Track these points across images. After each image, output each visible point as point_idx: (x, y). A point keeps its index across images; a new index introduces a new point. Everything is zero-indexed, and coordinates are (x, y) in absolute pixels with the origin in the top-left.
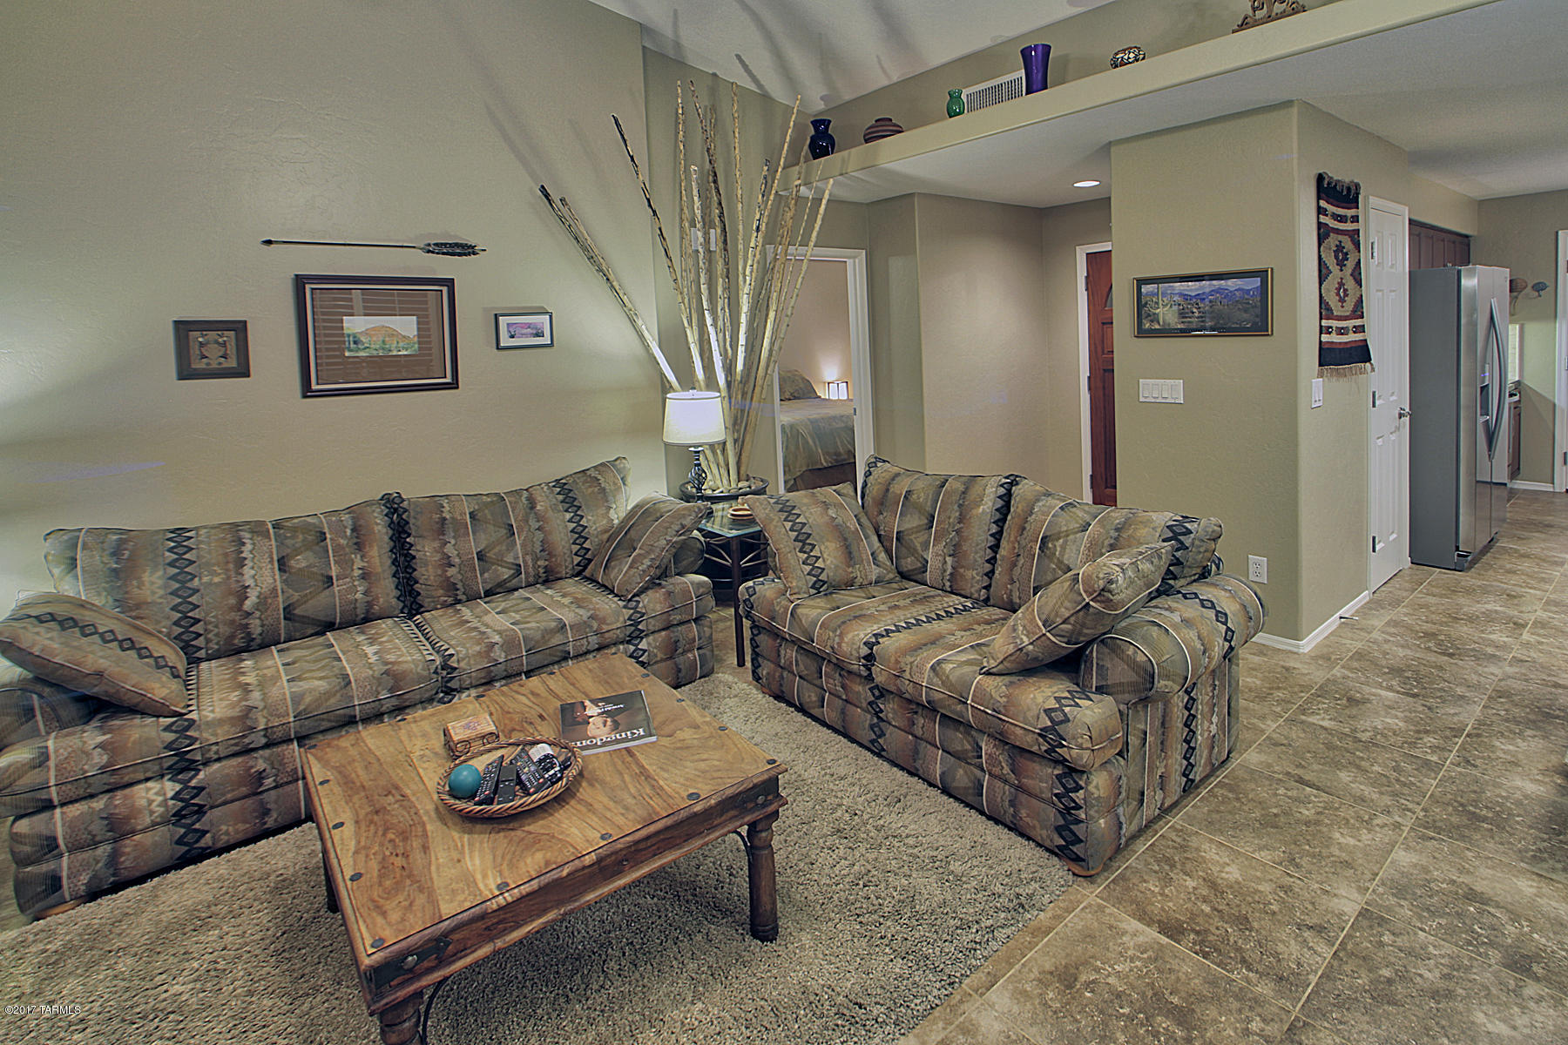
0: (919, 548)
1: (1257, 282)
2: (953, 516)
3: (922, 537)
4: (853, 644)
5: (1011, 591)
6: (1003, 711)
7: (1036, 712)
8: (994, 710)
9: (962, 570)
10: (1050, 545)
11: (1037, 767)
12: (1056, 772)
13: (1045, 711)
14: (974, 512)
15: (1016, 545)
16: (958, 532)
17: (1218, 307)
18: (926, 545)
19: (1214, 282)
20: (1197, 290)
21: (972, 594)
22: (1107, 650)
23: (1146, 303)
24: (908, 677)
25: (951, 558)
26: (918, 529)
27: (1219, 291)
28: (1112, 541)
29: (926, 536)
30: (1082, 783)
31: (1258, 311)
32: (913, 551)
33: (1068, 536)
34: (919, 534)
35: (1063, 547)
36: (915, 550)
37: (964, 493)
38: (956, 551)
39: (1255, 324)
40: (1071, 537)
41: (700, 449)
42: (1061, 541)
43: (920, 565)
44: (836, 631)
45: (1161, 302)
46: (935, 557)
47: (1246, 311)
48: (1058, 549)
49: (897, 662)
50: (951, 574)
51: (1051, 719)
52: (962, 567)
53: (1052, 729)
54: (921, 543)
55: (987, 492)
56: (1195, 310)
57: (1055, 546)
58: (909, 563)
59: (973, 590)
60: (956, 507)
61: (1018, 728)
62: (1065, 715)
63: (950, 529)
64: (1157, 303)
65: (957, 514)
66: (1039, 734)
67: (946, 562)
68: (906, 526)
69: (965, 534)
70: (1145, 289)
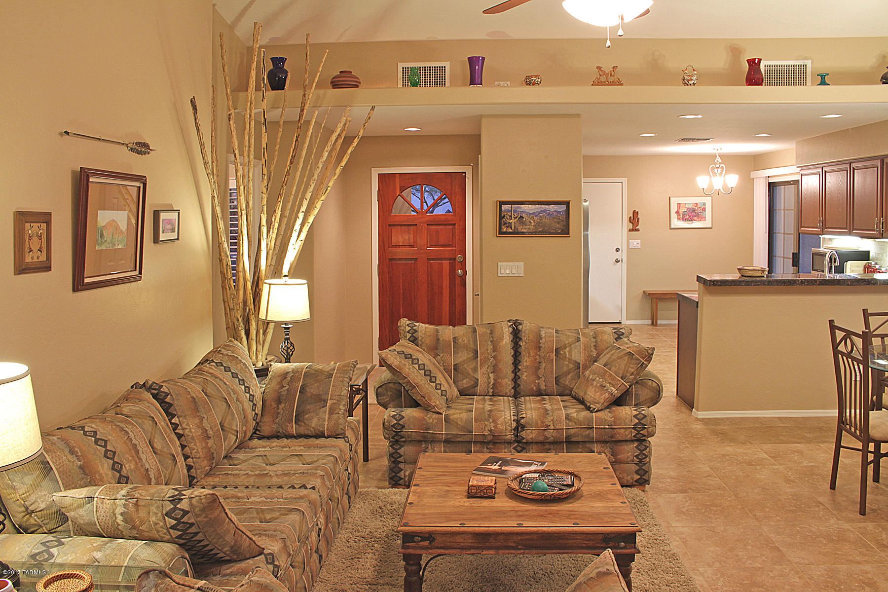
0: (470, 371)
1: (564, 208)
2: (489, 348)
3: (472, 365)
4: (506, 423)
5: (539, 383)
6: (613, 424)
7: (630, 419)
8: (609, 426)
9: (500, 380)
10: (562, 352)
11: (625, 447)
12: (635, 445)
13: (634, 416)
14: (501, 344)
15: (537, 357)
16: (494, 357)
17: (544, 220)
18: (475, 370)
19: (543, 206)
20: (533, 209)
21: (506, 393)
22: (639, 386)
23: (504, 216)
24: (553, 428)
25: (493, 374)
26: (468, 360)
27: (545, 211)
28: (595, 344)
29: (474, 364)
30: (647, 445)
31: (564, 223)
32: (467, 375)
33: (570, 345)
34: (469, 364)
35: (570, 352)
36: (468, 374)
37: (491, 334)
38: (495, 369)
39: (563, 230)
40: (573, 346)
41: (290, 326)
42: (568, 349)
43: (473, 383)
44: (489, 420)
45: (513, 216)
46: (483, 377)
47: (558, 223)
48: (567, 353)
49: (543, 422)
50: (493, 384)
51: (637, 419)
52: (500, 378)
53: (639, 423)
54: (472, 369)
55: (504, 331)
56: (532, 221)
57: (565, 352)
58: (465, 383)
59: (507, 391)
60: (489, 343)
61: (622, 430)
62: (644, 415)
63: (490, 357)
64: (511, 216)
65: (491, 347)
66: (633, 428)
67: (490, 377)
68: (459, 361)
69: (499, 358)
70: (504, 207)
